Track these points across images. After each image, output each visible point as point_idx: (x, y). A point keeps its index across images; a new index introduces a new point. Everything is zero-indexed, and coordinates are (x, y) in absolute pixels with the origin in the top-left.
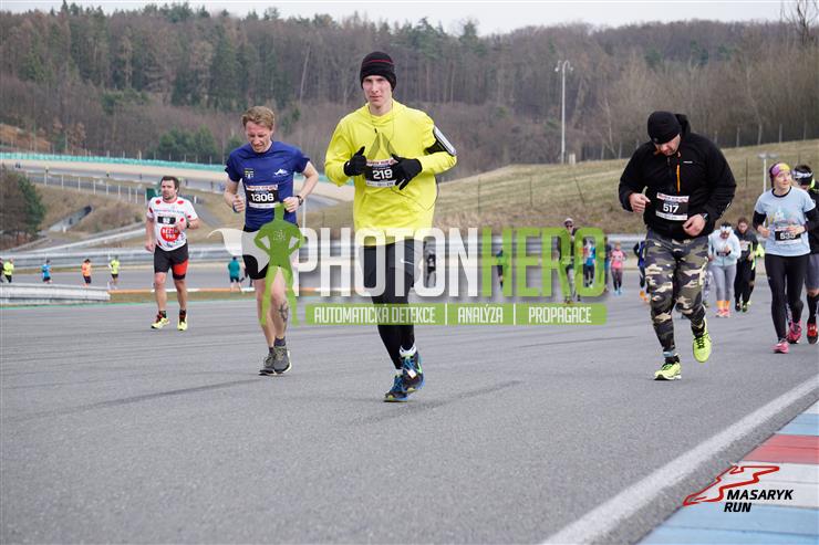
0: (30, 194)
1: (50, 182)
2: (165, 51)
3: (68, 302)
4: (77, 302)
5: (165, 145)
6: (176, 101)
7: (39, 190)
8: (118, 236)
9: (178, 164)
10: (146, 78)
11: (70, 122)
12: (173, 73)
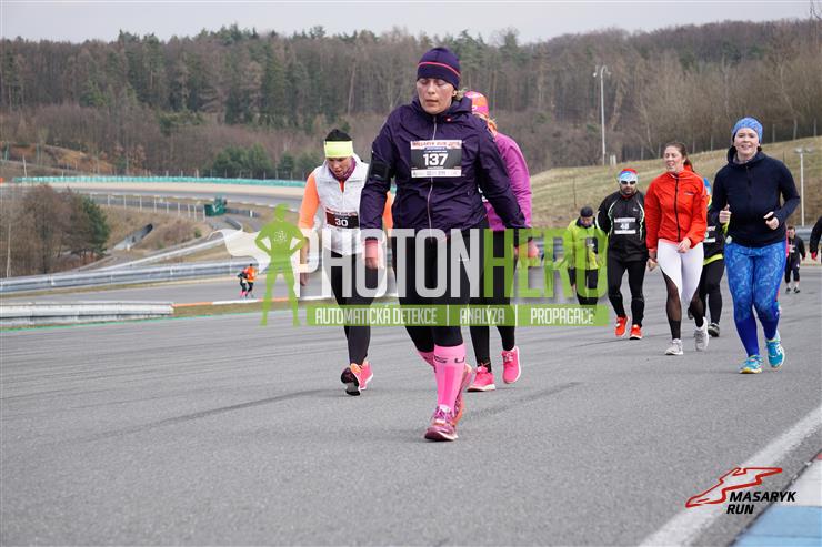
0: (95, 215)
1: (113, 202)
2: (217, 73)
3: (134, 318)
4: (143, 317)
5: (220, 163)
6: (230, 120)
7: (103, 211)
8: (179, 252)
9: (233, 180)
10: (200, 99)
11: (130, 145)
12: (225, 94)
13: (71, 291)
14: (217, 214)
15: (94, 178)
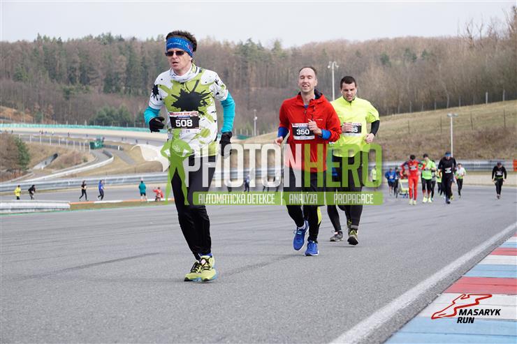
0: (22, 148)
1: (33, 140)
2: (99, 62)
3: (46, 210)
4: (51, 210)
5: (100, 117)
6: (106, 91)
7: (27, 145)
8: (74, 171)
9: (108, 127)
10: (88, 78)
11: (44, 105)
12: (104, 74)
13: (6, 194)
14: (98, 148)
15: (22, 126)
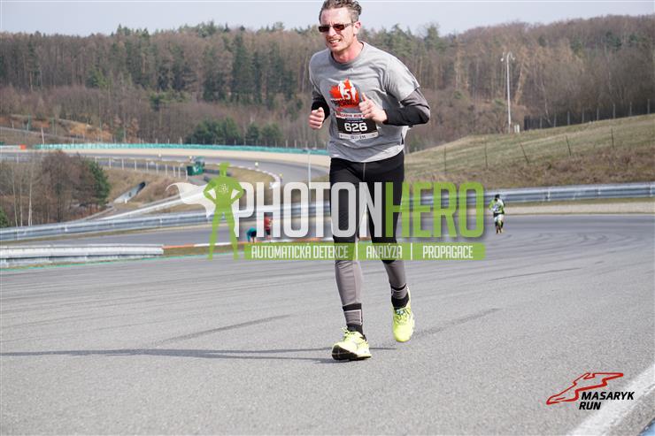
0: (99, 175)
1: (113, 164)
2: (197, 60)
3: (132, 257)
4: (139, 257)
5: (199, 132)
6: (207, 98)
7: (105, 171)
8: (167, 205)
9: (210, 146)
10: (183, 81)
11: (127, 118)
12: (203, 77)
13: (80, 236)
14: (197, 174)
15: (98, 145)
